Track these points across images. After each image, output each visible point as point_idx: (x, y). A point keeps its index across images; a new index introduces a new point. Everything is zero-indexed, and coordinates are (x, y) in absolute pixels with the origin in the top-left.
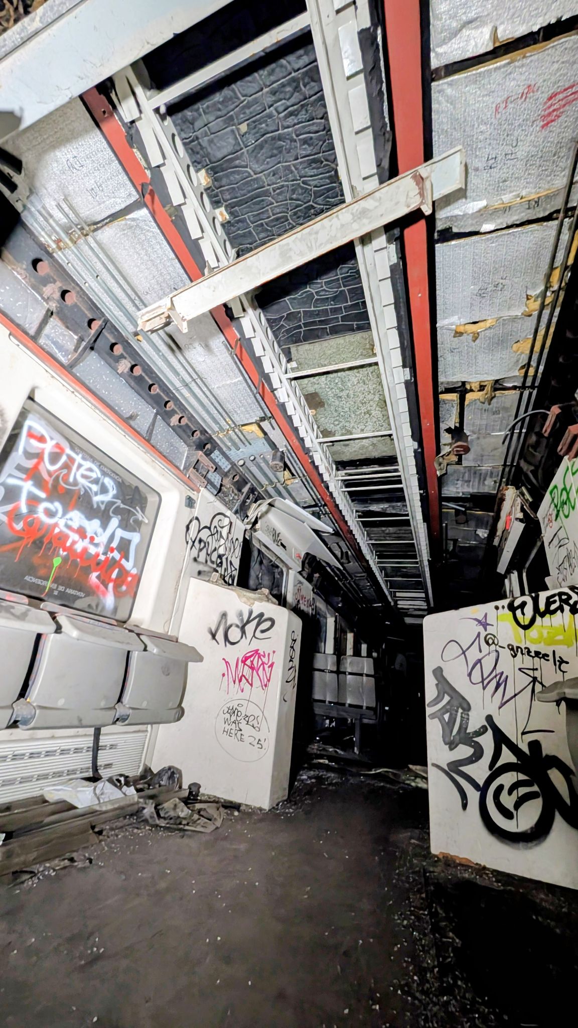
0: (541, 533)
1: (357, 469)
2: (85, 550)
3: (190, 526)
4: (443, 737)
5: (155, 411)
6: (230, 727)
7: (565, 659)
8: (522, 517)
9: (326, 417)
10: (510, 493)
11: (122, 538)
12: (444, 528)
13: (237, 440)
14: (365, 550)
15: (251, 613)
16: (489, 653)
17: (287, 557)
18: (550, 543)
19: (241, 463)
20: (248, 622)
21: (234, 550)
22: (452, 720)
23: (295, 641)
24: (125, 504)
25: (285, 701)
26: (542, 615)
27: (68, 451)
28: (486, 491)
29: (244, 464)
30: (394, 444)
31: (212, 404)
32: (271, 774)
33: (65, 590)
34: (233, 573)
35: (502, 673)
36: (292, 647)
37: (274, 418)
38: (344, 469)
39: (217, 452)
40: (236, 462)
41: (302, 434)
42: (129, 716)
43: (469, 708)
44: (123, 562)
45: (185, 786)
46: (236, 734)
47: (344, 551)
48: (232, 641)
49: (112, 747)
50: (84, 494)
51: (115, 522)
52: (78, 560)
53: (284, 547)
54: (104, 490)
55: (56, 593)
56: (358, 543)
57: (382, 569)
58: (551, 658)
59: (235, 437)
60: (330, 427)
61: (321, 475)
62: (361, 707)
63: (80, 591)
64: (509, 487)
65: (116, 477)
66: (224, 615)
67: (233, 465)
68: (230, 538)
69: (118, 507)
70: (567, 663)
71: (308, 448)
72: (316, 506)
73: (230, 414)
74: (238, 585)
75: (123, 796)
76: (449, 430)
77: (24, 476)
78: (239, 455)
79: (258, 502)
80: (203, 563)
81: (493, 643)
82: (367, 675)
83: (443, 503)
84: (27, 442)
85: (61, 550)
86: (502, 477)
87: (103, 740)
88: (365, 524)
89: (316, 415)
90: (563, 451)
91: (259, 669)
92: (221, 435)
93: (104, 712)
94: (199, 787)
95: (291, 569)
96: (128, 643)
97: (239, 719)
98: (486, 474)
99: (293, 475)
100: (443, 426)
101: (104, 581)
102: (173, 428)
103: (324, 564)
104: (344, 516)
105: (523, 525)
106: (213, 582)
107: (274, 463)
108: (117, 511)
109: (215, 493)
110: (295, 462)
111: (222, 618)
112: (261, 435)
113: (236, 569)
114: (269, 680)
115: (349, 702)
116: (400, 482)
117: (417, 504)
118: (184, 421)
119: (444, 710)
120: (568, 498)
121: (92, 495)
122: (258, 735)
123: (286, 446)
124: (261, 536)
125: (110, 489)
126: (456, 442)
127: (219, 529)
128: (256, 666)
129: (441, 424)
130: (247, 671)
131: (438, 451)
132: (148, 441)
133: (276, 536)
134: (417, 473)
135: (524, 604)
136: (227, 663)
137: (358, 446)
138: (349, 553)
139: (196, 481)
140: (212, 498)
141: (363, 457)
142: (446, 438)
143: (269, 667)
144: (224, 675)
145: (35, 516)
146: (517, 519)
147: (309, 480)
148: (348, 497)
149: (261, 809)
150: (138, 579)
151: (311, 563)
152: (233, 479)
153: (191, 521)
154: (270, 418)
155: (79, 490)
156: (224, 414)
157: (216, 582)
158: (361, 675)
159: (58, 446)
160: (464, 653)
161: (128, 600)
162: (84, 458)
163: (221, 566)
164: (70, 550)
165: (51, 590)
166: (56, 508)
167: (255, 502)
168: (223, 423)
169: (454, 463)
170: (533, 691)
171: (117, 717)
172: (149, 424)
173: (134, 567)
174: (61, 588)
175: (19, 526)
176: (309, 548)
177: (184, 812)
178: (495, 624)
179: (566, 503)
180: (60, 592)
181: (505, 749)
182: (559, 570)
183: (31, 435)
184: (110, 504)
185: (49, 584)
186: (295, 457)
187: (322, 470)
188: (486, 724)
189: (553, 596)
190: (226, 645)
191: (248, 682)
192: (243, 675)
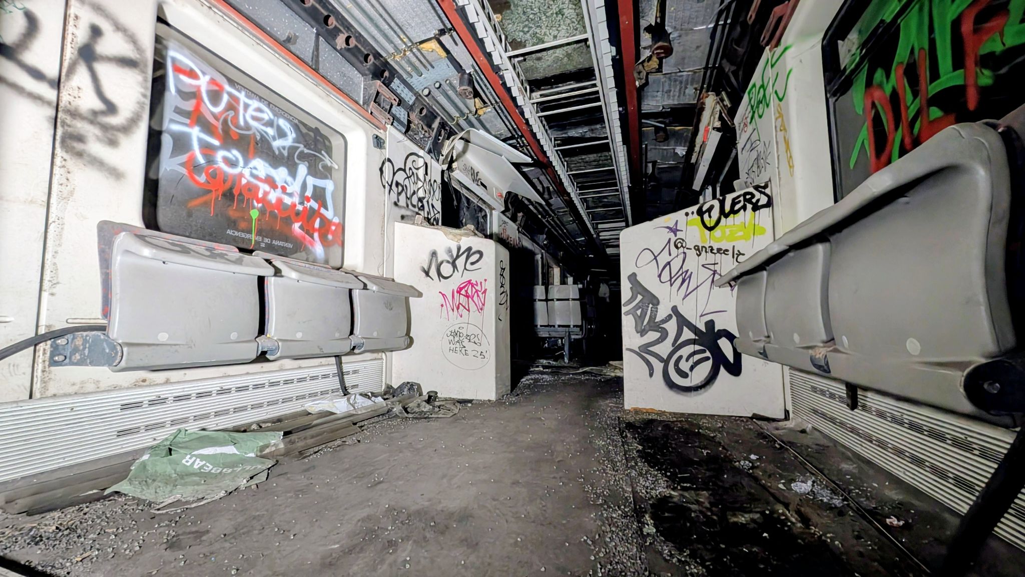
0: (736, 140)
1: (552, 88)
2: (280, 201)
3: (384, 169)
4: (635, 328)
5: (315, 30)
6: (454, 346)
7: (742, 252)
8: (719, 126)
9: (514, 23)
10: (710, 101)
11: (315, 187)
12: (644, 149)
13: (417, 63)
14: (566, 183)
15: (459, 249)
16: (677, 256)
17: (488, 197)
18: (743, 149)
19: (426, 92)
20: (458, 256)
21: (434, 192)
22: (644, 314)
23: (504, 269)
24: (308, 149)
25: (501, 320)
26: (727, 216)
27: (227, 88)
28: (687, 101)
29: (429, 93)
30: (590, 52)
31: (381, 16)
32: (494, 375)
33: (272, 242)
34: (437, 216)
35: (687, 271)
36: (502, 275)
37: (455, 30)
38: (540, 89)
39: (396, 81)
40: (420, 92)
41: (489, 48)
42: (363, 344)
43: (658, 303)
44: (323, 211)
45: (425, 393)
46: (461, 351)
47: (545, 186)
48: (445, 275)
49: (355, 372)
50: (261, 139)
51: (302, 169)
52: (276, 211)
53: (485, 187)
54: (282, 134)
55: (263, 245)
56: (559, 176)
57: (584, 201)
58: (730, 253)
59: (414, 59)
60: (519, 36)
61: (514, 99)
62: (568, 326)
63: (287, 242)
64: (710, 93)
65: (291, 118)
66: (434, 254)
67: (418, 96)
68: (427, 180)
69: (302, 152)
70: (743, 254)
71: (498, 65)
72: (512, 138)
73: (404, 29)
74: (443, 224)
75: (373, 403)
76: (649, 29)
77: (188, 121)
78: (422, 82)
79: (451, 139)
80: (404, 207)
81: (682, 246)
82: (573, 300)
83: (643, 121)
84: (177, 80)
85: (255, 201)
86: (703, 83)
87: (346, 368)
88: (565, 154)
89: (502, 21)
90: (765, 41)
91: (473, 297)
92: (398, 58)
93: (339, 342)
94: (436, 393)
95: (494, 209)
96: (348, 282)
97: (461, 339)
98: (687, 81)
99: (484, 102)
100: (644, 24)
101: (309, 232)
102: (340, 51)
103: (526, 202)
104: (542, 147)
105: (720, 134)
106: (418, 225)
107: (462, 88)
108: (303, 157)
109: (404, 130)
110: (485, 85)
111: (432, 256)
112: (444, 54)
113: (439, 212)
114: (484, 305)
115: (558, 323)
116: (598, 100)
117: (616, 124)
118: (353, 42)
119: (637, 307)
120: (764, 95)
121: (271, 140)
122: (480, 349)
123: (473, 66)
124: (459, 175)
125: (289, 133)
126: (656, 43)
127: (415, 171)
128: (470, 294)
129: (641, 20)
130: (463, 300)
131: (638, 55)
132: (316, 70)
133: (474, 175)
134: (616, 87)
135: (712, 207)
136: (443, 295)
137: (551, 59)
138: (551, 188)
139: (380, 117)
140: (401, 137)
141: (558, 72)
142: (646, 39)
143: (482, 294)
144: (442, 306)
145: (215, 166)
146: (714, 129)
147: (502, 107)
148: (544, 122)
149: (489, 401)
150: (342, 227)
151: (513, 203)
152: (421, 113)
153: (383, 163)
154: (451, 30)
155: (254, 134)
156: (396, 28)
157: (421, 223)
158: (568, 300)
159: (213, 81)
160: (655, 258)
161: (337, 249)
162: (247, 96)
163: (423, 210)
164: (264, 200)
165: (257, 243)
166: (234, 156)
167: (448, 138)
168: (398, 41)
169: (654, 70)
170: (713, 281)
171: (353, 345)
172: (312, 48)
173: (335, 215)
174: (267, 240)
175: (202, 179)
176: (510, 186)
177: (427, 408)
178: (684, 230)
179: (761, 102)
180: (266, 243)
181: (685, 329)
182: (748, 174)
183: (178, 70)
184: (292, 150)
185: (253, 237)
186: (484, 79)
187: (515, 92)
188: (671, 313)
189: (739, 197)
190: (440, 280)
191: (466, 309)
192: (460, 304)
